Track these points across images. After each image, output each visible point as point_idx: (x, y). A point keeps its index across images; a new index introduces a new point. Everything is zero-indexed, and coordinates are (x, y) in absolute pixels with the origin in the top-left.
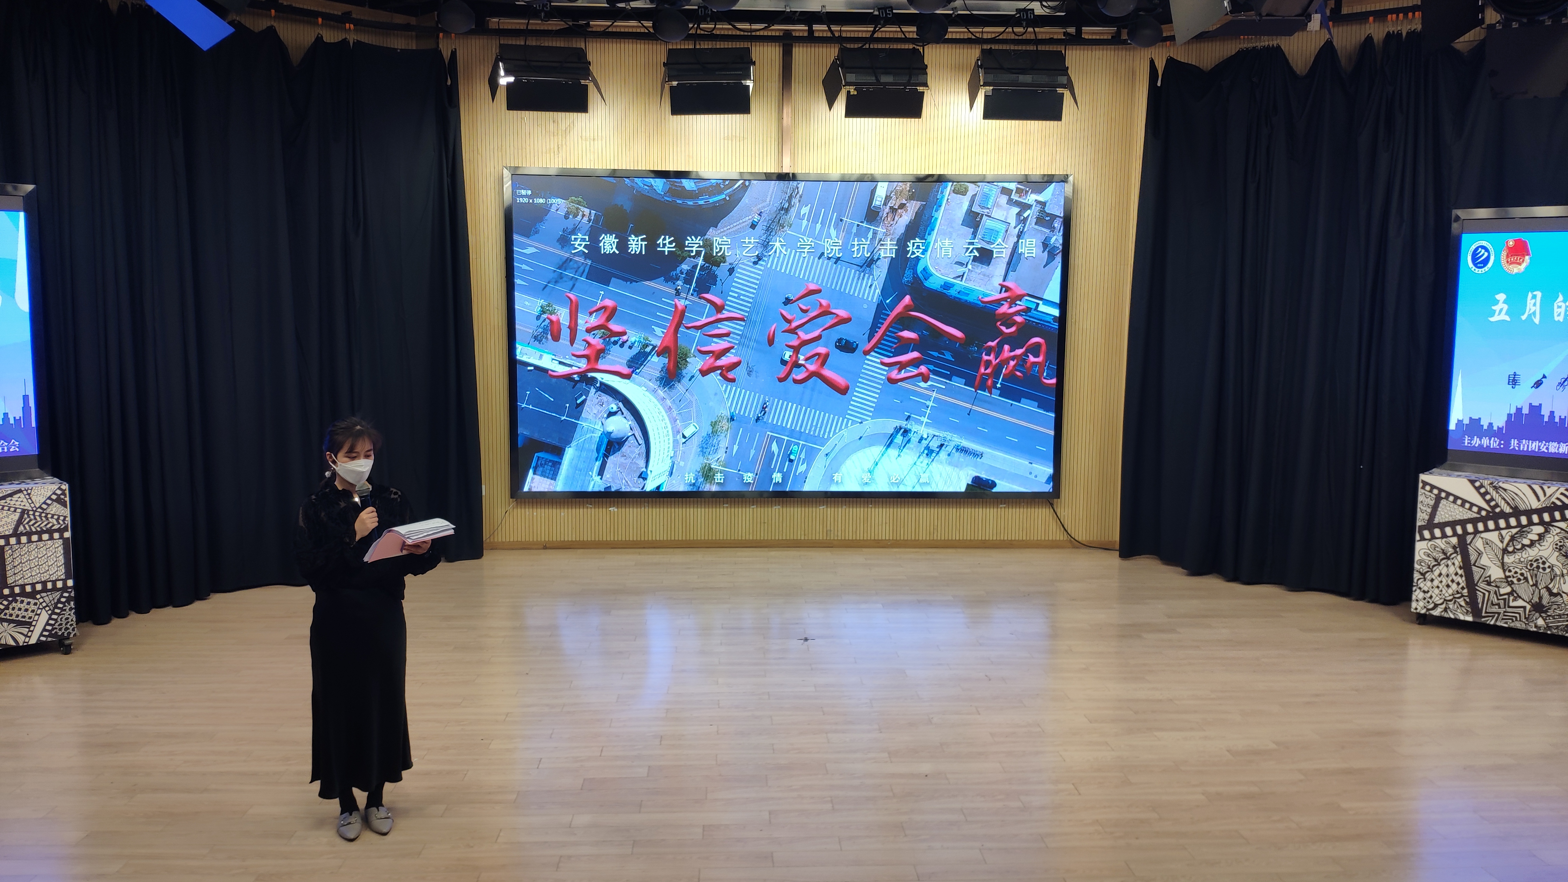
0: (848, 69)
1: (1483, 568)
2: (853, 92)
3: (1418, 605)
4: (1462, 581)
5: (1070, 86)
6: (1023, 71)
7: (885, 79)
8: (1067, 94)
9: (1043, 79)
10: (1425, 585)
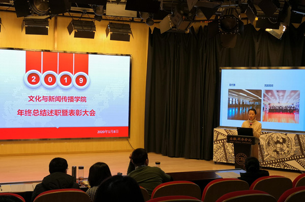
0: (75, 25)
1: (228, 150)
2: (76, 31)
3: (214, 160)
4: (224, 153)
5: (131, 33)
6: (120, 29)
7: (85, 28)
8: (131, 35)
9: (125, 31)
10: (216, 155)
